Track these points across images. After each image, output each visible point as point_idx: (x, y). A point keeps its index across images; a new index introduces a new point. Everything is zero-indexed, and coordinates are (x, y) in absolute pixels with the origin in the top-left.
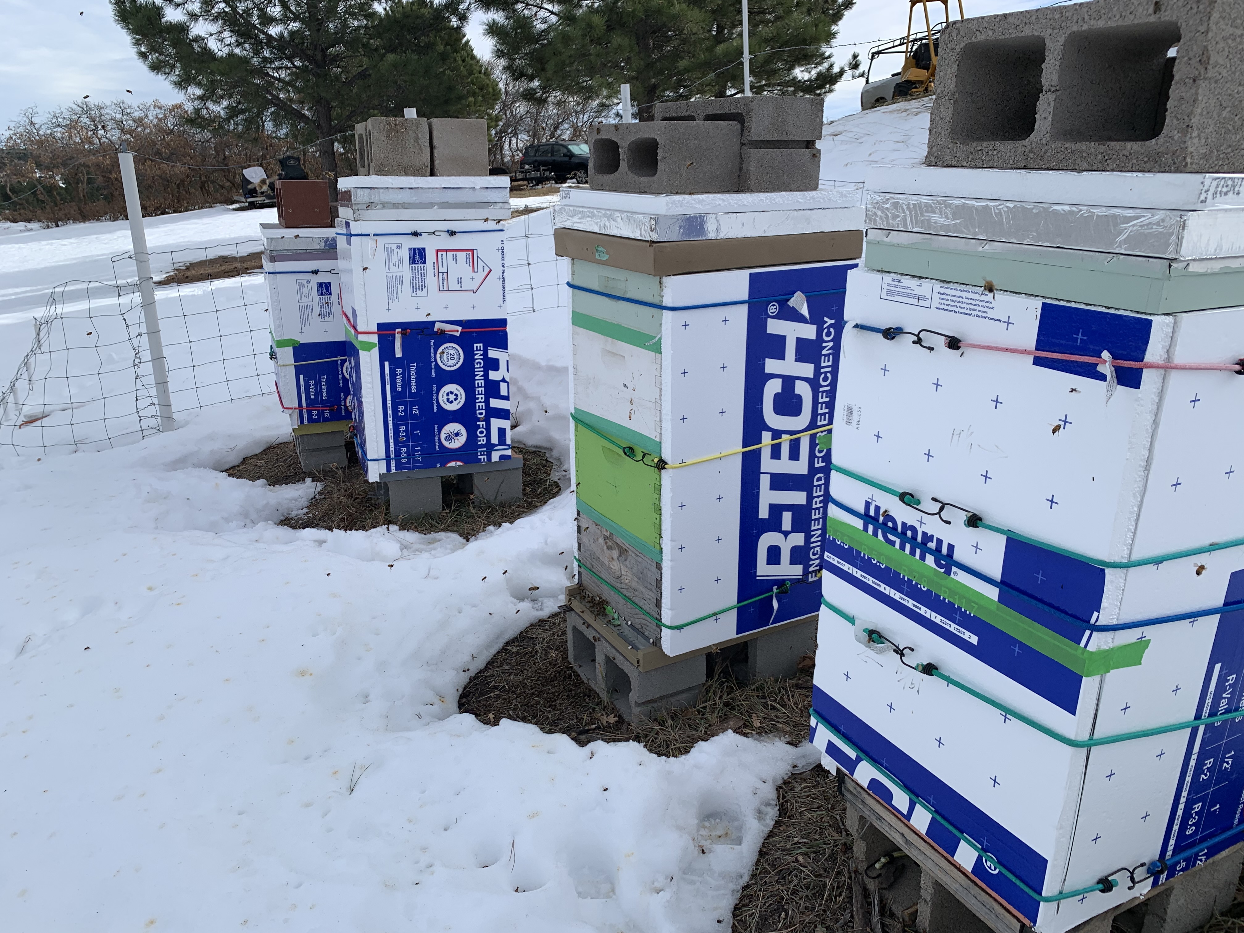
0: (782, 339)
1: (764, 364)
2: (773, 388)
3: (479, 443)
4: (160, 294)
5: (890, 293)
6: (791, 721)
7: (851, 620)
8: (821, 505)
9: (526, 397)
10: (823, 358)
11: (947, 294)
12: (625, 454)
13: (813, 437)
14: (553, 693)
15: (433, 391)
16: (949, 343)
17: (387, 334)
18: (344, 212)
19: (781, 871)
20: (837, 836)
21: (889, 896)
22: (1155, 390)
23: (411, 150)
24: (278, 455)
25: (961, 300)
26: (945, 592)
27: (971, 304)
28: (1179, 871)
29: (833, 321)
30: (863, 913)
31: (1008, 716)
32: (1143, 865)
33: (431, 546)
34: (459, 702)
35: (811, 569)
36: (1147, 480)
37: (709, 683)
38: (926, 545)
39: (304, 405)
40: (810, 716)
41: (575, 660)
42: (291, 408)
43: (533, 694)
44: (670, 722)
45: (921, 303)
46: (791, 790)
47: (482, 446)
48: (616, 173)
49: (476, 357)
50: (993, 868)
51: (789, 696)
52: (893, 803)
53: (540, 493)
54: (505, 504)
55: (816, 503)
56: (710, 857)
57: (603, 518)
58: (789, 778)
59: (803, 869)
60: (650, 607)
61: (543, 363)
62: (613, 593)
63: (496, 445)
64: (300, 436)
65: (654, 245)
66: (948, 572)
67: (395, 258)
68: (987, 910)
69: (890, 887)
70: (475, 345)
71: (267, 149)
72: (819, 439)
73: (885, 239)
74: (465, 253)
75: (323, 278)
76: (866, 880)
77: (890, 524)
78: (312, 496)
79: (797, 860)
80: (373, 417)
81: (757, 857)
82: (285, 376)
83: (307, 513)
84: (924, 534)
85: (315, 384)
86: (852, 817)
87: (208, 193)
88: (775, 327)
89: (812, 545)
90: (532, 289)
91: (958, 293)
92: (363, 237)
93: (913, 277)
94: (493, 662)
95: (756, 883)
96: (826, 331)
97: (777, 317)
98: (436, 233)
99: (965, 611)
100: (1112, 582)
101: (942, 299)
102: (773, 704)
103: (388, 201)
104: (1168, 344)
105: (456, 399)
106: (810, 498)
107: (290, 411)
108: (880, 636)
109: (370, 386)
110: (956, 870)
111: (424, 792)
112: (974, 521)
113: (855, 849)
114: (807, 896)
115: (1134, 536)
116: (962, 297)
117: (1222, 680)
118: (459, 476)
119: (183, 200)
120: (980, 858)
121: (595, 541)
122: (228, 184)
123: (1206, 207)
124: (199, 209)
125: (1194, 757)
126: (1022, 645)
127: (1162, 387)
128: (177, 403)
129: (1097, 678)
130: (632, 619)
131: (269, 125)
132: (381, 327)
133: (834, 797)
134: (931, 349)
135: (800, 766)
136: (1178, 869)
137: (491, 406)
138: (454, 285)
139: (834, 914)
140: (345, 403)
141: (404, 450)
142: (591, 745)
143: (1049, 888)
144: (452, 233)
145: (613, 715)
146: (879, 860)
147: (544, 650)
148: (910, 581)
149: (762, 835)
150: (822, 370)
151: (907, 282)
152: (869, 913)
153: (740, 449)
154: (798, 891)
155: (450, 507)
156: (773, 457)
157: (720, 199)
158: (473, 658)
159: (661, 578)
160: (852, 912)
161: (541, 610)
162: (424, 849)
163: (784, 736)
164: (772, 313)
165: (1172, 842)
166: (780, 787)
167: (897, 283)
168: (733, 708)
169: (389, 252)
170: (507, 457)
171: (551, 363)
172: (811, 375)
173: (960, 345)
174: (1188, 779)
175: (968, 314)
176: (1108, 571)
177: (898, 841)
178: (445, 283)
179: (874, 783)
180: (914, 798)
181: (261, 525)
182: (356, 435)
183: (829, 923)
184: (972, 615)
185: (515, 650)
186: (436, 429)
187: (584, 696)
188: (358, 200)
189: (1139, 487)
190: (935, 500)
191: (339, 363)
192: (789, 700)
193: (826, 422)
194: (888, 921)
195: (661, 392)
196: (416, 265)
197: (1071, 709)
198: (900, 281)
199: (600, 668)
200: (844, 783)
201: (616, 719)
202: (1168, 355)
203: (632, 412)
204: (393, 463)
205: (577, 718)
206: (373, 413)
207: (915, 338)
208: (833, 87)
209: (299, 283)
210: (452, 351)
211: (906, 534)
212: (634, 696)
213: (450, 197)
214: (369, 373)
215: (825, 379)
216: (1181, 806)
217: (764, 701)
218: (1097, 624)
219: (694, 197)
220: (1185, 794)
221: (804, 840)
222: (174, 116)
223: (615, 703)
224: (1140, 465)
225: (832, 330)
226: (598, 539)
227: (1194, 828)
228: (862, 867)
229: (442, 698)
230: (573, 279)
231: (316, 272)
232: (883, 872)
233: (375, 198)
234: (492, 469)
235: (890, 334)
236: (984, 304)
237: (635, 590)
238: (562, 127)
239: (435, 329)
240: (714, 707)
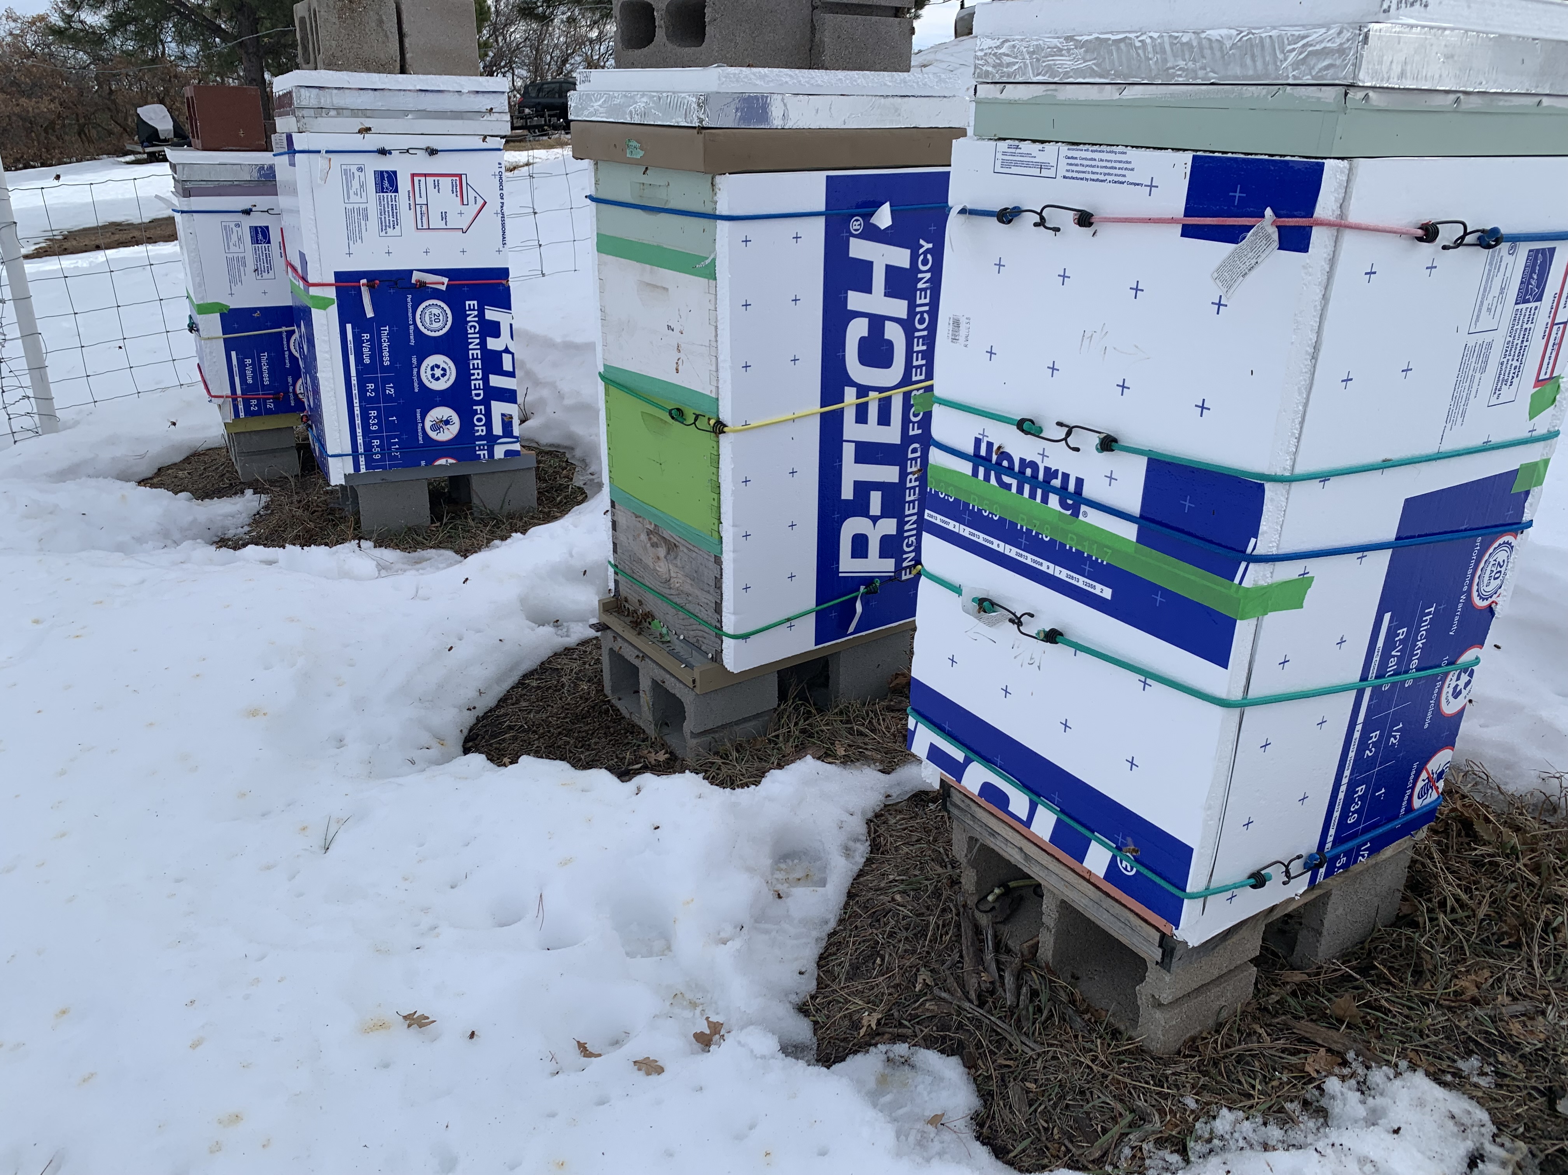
0: (867, 266)
1: (846, 298)
2: (857, 330)
3: (477, 434)
4: (31, 267)
5: (1005, 164)
6: (882, 747)
7: (957, 590)
8: (917, 483)
9: (537, 383)
10: (918, 292)
11: (1076, 158)
12: (673, 418)
13: (907, 396)
14: (586, 731)
15: (412, 364)
16: (1079, 219)
17: (348, 287)
18: (284, 124)
19: (874, 913)
20: (940, 870)
21: (1005, 930)
22: (1325, 255)
23: (373, 37)
24: (205, 463)
25: (1093, 163)
26: (1072, 539)
27: (1106, 167)
28: (1339, 868)
29: (930, 246)
30: (974, 952)
31: (1149, 681)
32: (1299, 857)
33: (418, 566)
34: (463, 746)
35: (905, 564)
36: (1314, 371)
37: (782, 707)
38: (1049, 483)
39: (239, 392)
40: (907, 715)
41: (613, 692)
42: (222, 397)
43: (560, 733)
44: (735, 754)
45: (1045, 173)
46: (884, 823)
47: (481, 438)
48: (651, 46)
49: (469, 319)
50: (1129, 869)
51: (879, 719)
52: (1010, 809)
53: (561, 502)
54: (515, 515)
55: (911, 482)
56: (789, 902)
57: (646, 506)
58: (881, 810)
59: (901, 908)
60: (707, 614)
61: (558, 340)
62: (659, 602)
63: (500, 437)
64: (234, 434)
65: (704, 131)
66: (1076, 514)
67: (356, 184)
68: (1121, 924)
69: (1004, 922)
70: (467, 303)
71: (170, 80)
72: (914, 399)
73: (999, 96)
74: (451, 178)
75: (258, 220)
76: (978, 914)
77: (1005, 463)
78: (255, 512)
79: (893, 900)
80: (333, 398)
81: (846, 899)
82: (211, 353)
83: (249, 532)
84: (1047, 469)
85: (253, 364)
86: (959, 840)
87: (90, 141)
88: (859, 249)
89: (906, 534)
90: (540, 245)
91: (1089, 155)
92: (312, 155)
93: (1034, 141)
94: (506, 699)
95: (845, 929)
96: (922, 257)
97: (860, 236)
98: (411, 151)
99: (1097, 559)
100: (1272, 500)
101: (1071, 165)
102: (861, 728)
103: (344, 106)
104: (1342, 195)
105: (443, 375)
106: (903, 474)
107: (221, 401)
108: (993, 604)
109: (327, 356)
110: (1085, 883)
111: (422, 845)
112: (1108, 444)
113: (963, 881)
114: (907, 938)
115: (1298, 442)
116: (1095, 160)
117: (1392, 633)
118: (451, 478)
119: (54, 148)
120: (1114, 859)
121: (635, 538)
122: (117, 129)
123: (1388, 18)
124: (77, 161)
125: (1359, 727)
126: (1166, 592)
127: (1334, 252)
128: (61, 397)
129: (1253, 621)
130: (685, 632)
131: (172, 48)
132: (340, 276)
133: (936, 829)
134: (1057, 230)
135: (894, 795)
136: (1338, 865)
137: (491, 384)
138: (436, 222)
139: (940, 956)
140: (294, 390)
141: (376, 442)
142: (638, 780)
143: (1195, 881)
144: (432, 152)
145: (663, 751)
146: (992, 891)
147: (573, 682)
148: (1029, 531)
149: (850, 873)
150: (918, 309)
151: (1026, 147)
152: (982, 951)
153: (817, 408)
154: (895, 933)
155: (440, 519)
156: (858, 421)
157: (787, 75)
158: (480, 693)
159: (721, 575)
160: (961, 951)
161: (567, 636)
162: (426, 910)
163: (874, 763)
164: (856, 230)
165: (1332, 832)
166: (871, 821)
167: (1013, 150)
168: (811, 736)
169: (347, 175)
170: (517, 453)
171: (568, 339)
172: (904, 315)
173: (1092, 220)
174: (1352, 754)
175: (1102, 181)
176: (1268, 486)
177: (1015, 857)
178: (425, 219)
179: (988, 790)
180: (1035, 798)
181: (187, 544)
182: (311, 427)
183: (934, 965)
184: (1105, 563)
185: (534, 684)
186: (418, 415)
187: (626, 733)
188: (303, 103)
189: (1305, 380)
190: (1060, 424)
191: (284, 335)
192: (880, 724)
193: (923, 377)
194: (1004, 958)
195: (716, 331)
196: (385, 195)
197: (1223, 661)
198: (1017, 147)
199: (646, 697)
200: (949, 796)
201: (667, 756)
202: (1341, 211)
203: (680, 362)
204: (362, 460)
205: (617, 757)
206: (332, 393)
207: (1037, 219)
208: (920, 12)
209: (225, 226)
210: (436, 311)
211: (1024, 473)
212: (689, 726)
213: (429, 103)
214: (326, 338)
215: (922, 321)
216: (1343, 788)
217: (849, 726)
218: (1255, 553)
219: (754, 70)
220: (1347, 773)
221: (901, 877)
222: (36, 32)
223: (665, 738)
224: (1307, 351)
225: (929, 257)
226: (639, 535)
227: (1356, 815)
228: (972, 901)
229: (441, 741)
230: (597, 189)
231: (247, 212)
232: (997, 905)
233: (326, 100)
234: (497, 470)
235: (1007, 216)
236: (1121, 165)
237: (688, 595)
238: (573, 61)
239: (413, 281)
240: (788, 736)
